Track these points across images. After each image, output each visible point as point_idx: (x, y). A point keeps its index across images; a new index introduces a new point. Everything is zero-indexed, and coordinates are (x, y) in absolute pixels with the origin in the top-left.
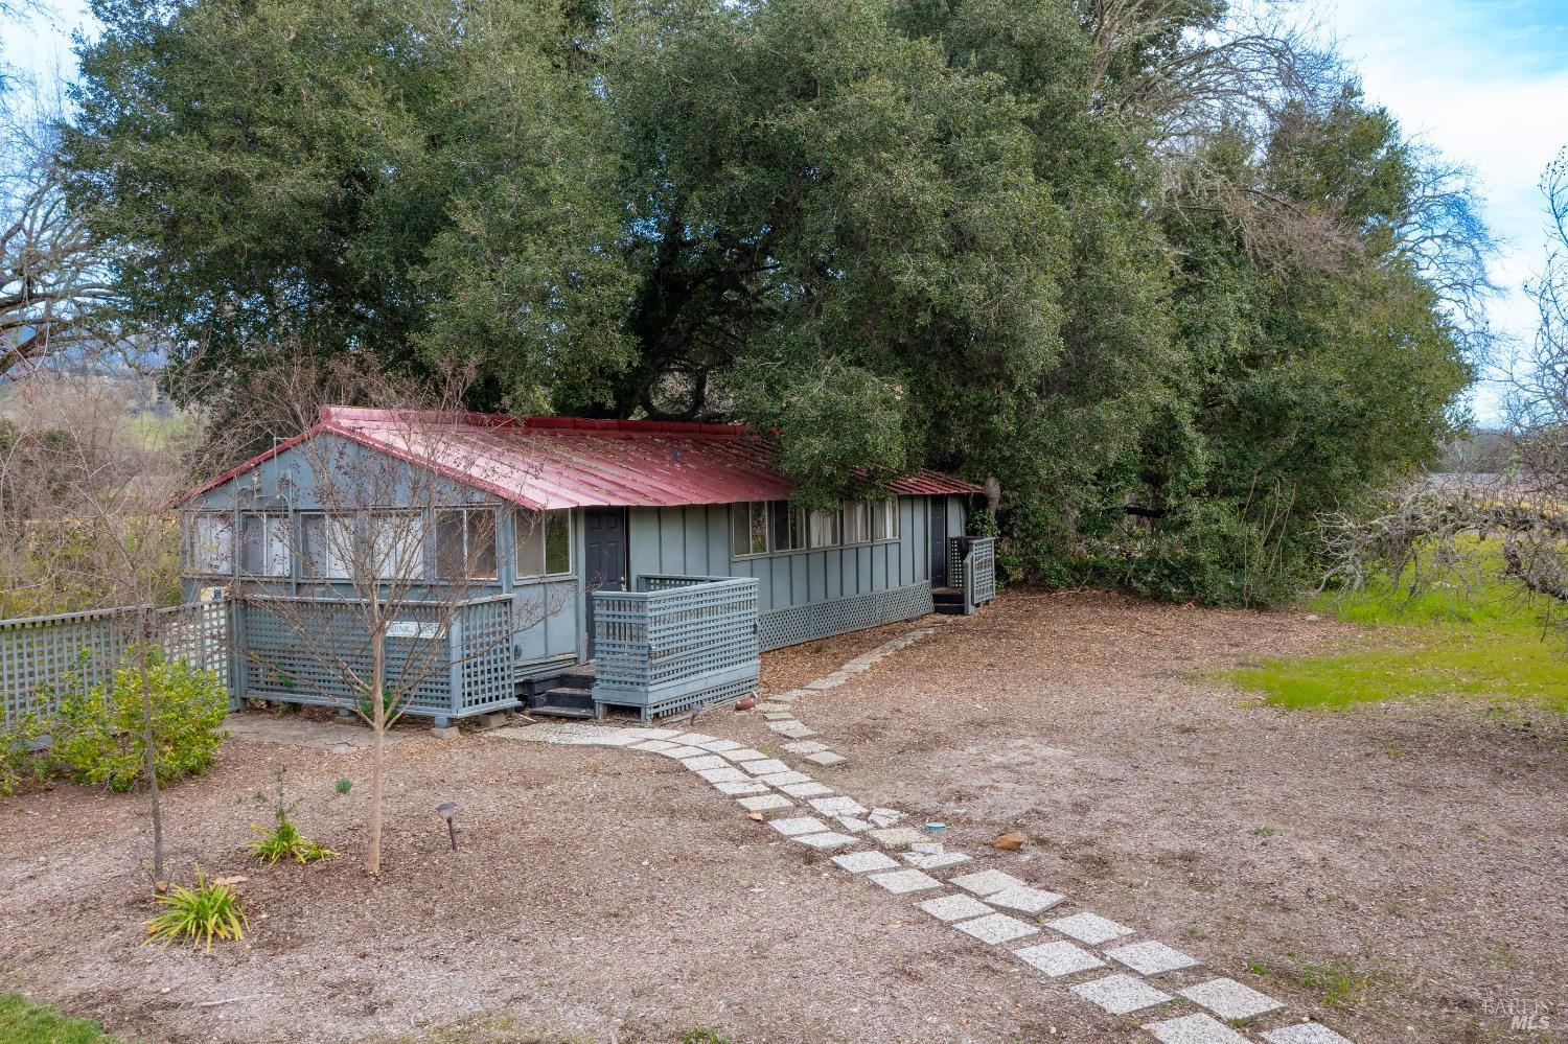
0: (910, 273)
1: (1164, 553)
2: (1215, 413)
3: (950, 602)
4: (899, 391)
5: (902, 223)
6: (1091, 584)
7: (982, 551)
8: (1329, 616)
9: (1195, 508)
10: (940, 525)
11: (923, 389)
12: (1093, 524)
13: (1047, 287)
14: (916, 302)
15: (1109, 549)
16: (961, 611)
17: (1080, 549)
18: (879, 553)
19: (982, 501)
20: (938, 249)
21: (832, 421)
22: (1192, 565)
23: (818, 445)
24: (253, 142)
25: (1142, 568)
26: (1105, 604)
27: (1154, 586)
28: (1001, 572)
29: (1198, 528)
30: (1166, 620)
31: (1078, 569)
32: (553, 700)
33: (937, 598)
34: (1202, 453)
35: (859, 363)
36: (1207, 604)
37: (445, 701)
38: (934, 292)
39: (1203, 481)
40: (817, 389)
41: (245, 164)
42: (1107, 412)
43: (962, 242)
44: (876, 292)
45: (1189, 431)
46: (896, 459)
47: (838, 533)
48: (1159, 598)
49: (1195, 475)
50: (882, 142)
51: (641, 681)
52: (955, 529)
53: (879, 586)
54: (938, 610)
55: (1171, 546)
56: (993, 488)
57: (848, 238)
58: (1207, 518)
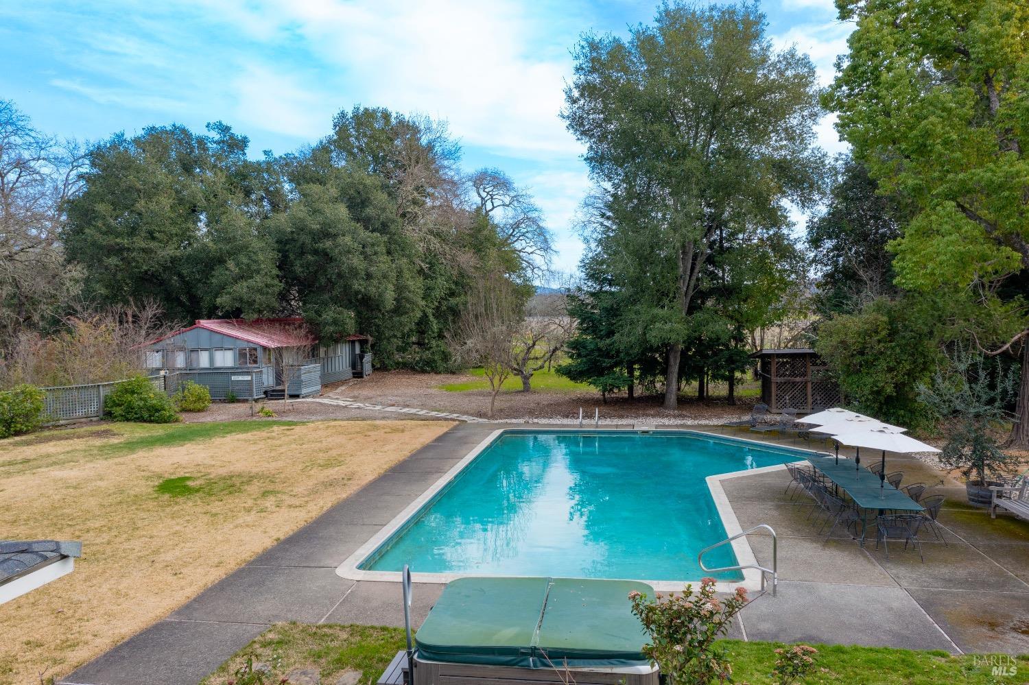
0: (357, 285)
1: (424, 357)
2: (438, 313)
3: (358, 375)
4: (353, 315)
5: (354, 272)
6: (402, 368)
7: (368, 358)
8: (473, 375)
9: (434, 343)
10: (353, 349)
11: (359, 314)
12: (402, 349)
13: (391, 287)
14: (357, 293)
15: (408, 357)
16: (362, 377)
17: (398, 357)
18: (337, 358)
19: (366, 341)
20: (363, 278)
21: (335, 322)
22: (434, 361)
23: (332, 329)
24: (153, 238)
25: (418, 362)
26: (407, 374)
27: (421, 368)
28: (373, 366)
29: (434, 349)
30: (425, 377)
31: (398, 363)
32: (272, 395)
33: (353, 373)
34: (435, 325)
35: (341, 306)
36: (438, 373)
37: (252, 396)
38: (363, 290)
39: (436, 335)
40: (331, 313)
41: (153, 245)
42: (404, 319)
43: (369, 276)
44: (347, 288)
45: (431, 318)
46: (352, 331)
47: (326, 353)
48: (423, 372)
49: (434, 333)
50: (349, 252)
51: (300, 388)
52: (358, 351)
53: (330, 371)
54: (354, 377)
55: (427, 355)
56: (370, 339)
57: (340, 276)
58: (437, 346)
